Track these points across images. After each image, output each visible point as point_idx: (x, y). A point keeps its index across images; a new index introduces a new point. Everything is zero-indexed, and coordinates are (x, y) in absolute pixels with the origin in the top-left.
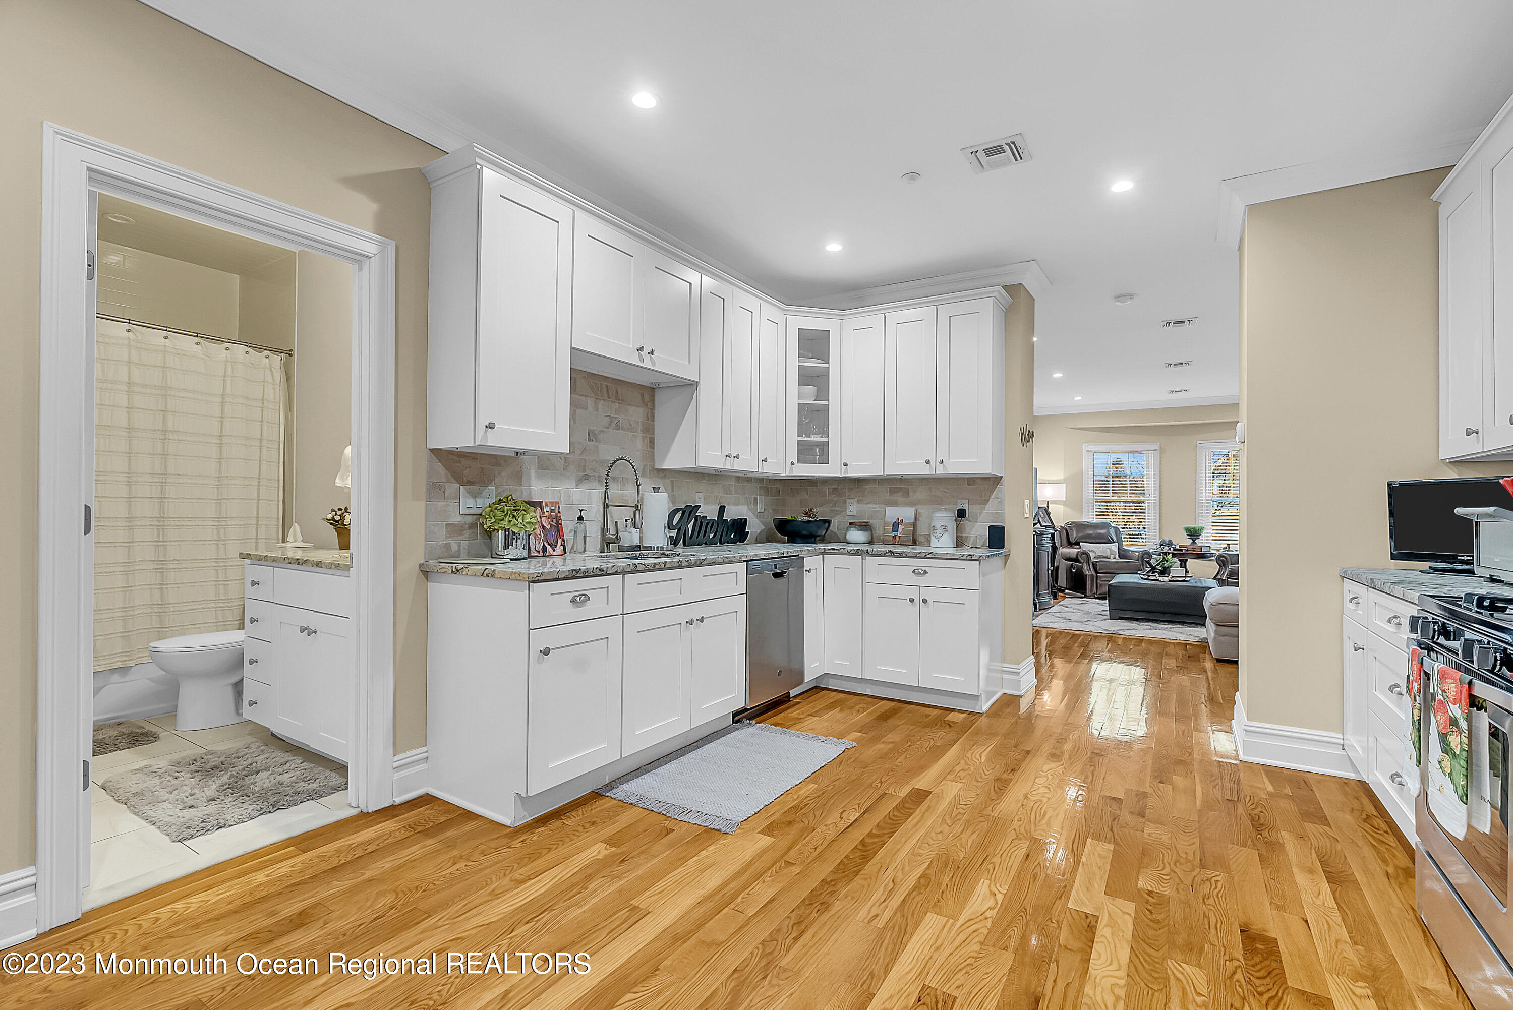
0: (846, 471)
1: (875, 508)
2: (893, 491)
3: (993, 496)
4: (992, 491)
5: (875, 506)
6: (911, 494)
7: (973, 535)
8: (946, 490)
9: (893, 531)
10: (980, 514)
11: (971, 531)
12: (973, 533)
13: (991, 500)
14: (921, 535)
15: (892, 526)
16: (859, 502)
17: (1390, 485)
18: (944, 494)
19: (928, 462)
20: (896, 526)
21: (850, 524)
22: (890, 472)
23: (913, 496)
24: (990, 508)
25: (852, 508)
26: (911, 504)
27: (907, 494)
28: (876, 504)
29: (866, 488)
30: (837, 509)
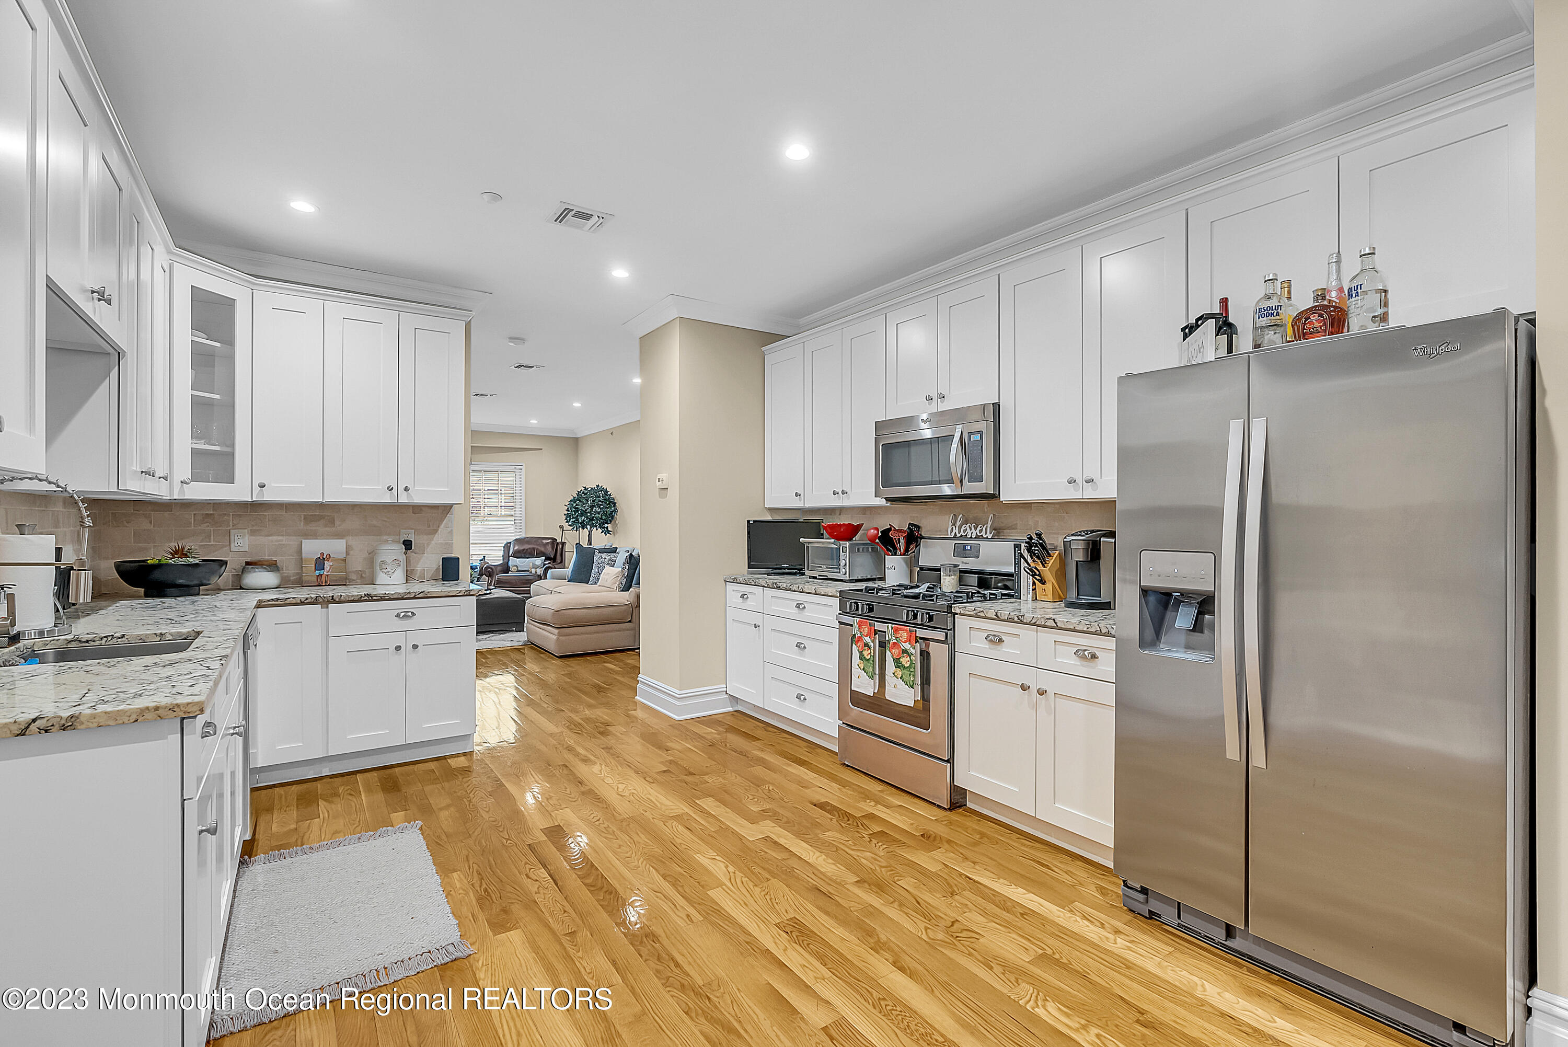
0: (261, 494)
1: (282, 541)
2: (308, 520)
3: (442, 526)
4: (442, 521)
5: (280, 538)
6: (337, 523)
7: (419, 568)
8: (386, 519)
9: (316, 569)
10: (428, 545)
11: (417, 564)
12: (419, 566)
13: (440, 529)
14: (353, 572)
15: (314, 563)
16: (253, 533)
17: (748, 522)
18: (384, 523)
19: (390, 489)
20: (320, 563)
21: (248, 563)
22: (330, 498)
23: (339, 526)
24: (439, 538)
25: (241, 541)
26: (339, 535)
27: (332, 522)
28: (283, 535)
29: (266, 516)
30: (212, 543)
